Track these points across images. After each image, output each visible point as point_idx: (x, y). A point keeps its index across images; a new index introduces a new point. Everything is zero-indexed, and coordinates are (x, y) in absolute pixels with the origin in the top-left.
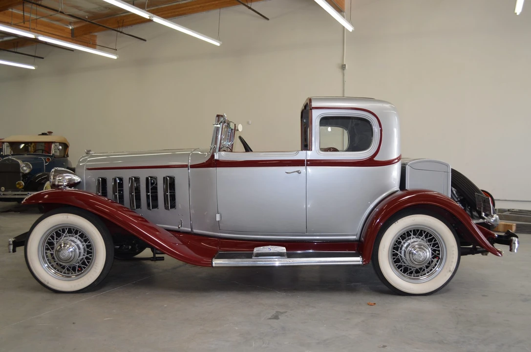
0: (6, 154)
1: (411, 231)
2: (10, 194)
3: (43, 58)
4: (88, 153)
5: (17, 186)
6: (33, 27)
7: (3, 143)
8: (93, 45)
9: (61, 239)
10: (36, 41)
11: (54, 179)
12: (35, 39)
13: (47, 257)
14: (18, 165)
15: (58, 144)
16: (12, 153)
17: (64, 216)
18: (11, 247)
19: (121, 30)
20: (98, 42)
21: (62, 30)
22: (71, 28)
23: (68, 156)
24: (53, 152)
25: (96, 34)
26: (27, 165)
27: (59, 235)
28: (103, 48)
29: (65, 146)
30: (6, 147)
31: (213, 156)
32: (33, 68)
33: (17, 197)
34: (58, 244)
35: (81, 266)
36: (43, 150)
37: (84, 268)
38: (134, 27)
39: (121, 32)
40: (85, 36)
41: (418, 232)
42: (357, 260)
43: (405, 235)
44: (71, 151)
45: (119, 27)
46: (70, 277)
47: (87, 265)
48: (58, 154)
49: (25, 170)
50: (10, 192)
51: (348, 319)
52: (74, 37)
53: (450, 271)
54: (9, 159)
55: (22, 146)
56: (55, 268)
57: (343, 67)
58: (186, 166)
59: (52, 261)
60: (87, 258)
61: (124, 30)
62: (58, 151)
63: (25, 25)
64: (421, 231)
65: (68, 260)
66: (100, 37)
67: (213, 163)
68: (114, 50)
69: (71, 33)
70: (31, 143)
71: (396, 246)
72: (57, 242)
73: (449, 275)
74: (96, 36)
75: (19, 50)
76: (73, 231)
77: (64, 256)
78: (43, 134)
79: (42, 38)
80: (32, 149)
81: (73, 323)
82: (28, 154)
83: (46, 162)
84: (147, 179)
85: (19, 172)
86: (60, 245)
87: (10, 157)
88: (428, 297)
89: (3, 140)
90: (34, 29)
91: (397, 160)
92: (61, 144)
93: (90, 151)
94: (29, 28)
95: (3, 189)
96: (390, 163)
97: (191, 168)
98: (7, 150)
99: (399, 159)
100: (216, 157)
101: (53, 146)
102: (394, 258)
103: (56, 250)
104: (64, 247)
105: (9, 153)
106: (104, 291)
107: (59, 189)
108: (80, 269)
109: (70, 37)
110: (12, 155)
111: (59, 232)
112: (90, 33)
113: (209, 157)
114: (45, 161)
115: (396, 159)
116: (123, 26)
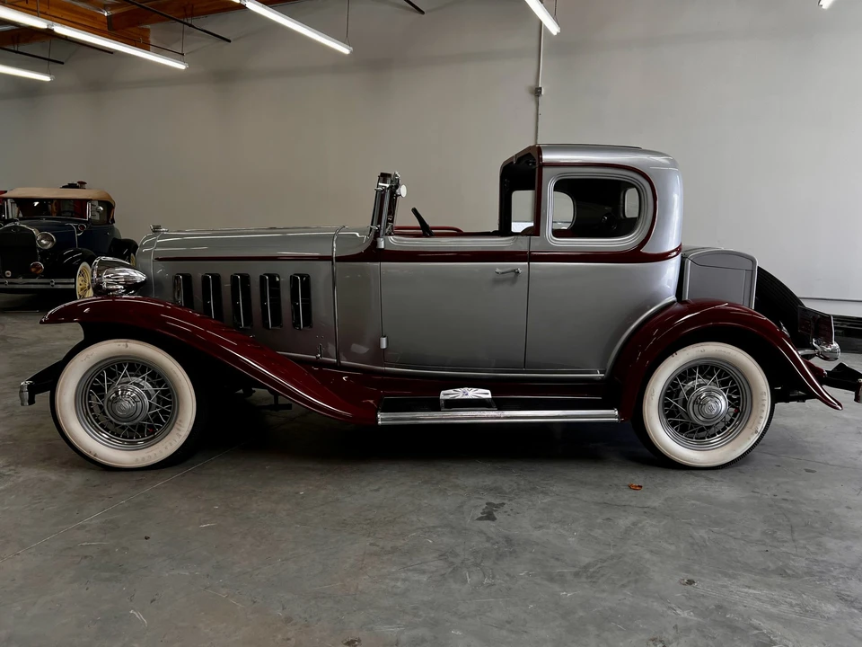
0: (11, 217)
1: (695, 368)
2: (21, 282)
3: (62, 63)
4: (156, 230)
5: (33, 270)
6: (43, 10)
7: (6, 199)
8: (145, 46)
9: (116, 380)
10: (49, 33)
11: (98, 276)
12: (48, 29)
13: (92, 410)
14: (34, 237)
15: (96, 203)
16: (21, 215)
17: (122, 344)
18: (26, 394)
19: (190, 22)
20: (152, 41)
21: (93, 17)
22: (106, 14)
23: (113, 221)
24: (89, 215)
25: (148, 26)
26: (45, 237)
27: (112, 375)
28: (160, 50)
29: (109, 206)
30: (9, 204)
31: (375, 243)
32: (46, 78)
33: (33, 286)
34: (112, 391)
35: (152, 426)
36: (72, 212)
37: (159, 428)
38: (210, 17)
39: (191, 25)
40: (131, 29)
41: (707, 369)
42: (610, 415)
43: (686, 374)
44: (117, 213)
45: (186, 16)
46: (135, 443)
47: (163, 424)
48: (97, 218)
49: (46, 245)
50: (20, 280)
51: (608, 519)
52: (112, 29)
53: (756, 432)
54: (16, 227)
55: (36, 204)
56: (107, 430)
57: (537, 92)
58: (329, 258)
59: (101, 417)
60: (163, 412)
61: (194, 22)
62: (97, 215)
63: (28, 6)
64: (712, 367)
65: (129, 417)
66: (155, 31)
67: (374, 254)
68: (180, 56)
69: (108, 24)
70: (51, 200)
71: (672, 390)
72: (109, 386)
73: (755, 438)
74: (148, 30)
75: (22, 48)
76: (138, 366)
77: (122, 411)
78: (71, 186)
79: (60, 29)
80: (54, 207)
81: (146, 538)
82: (47, 219)
83: (79, 232)
84: (262, 278)
85: (35, 246)
86: (117, 393)
87: (18, 223)
88: (720, 472)
89: (4, 195)
90: (45, 13)
91: (675, 253)
92: (101, 202)
93: (159, 227)
94: (36, 11)
95: (8, 273)
96: (665, 257)
97: (336, 261)
98: (12, 211)
99: (678, 250)
100: (382, 245)
101: (88, 206)
102: (666, 410)
103: (109, 400)
104: (122, 394)
105: (15, 217)
106: (193, 465)
107: (109, 297)
108: (152, 430)
109: (106, 29)
110: (21, 219)
111: (112, 369)
112: (139, 24)
113: (368, 244)
114: (77, 229)
115: (673, 251)
116: (192, 15)
